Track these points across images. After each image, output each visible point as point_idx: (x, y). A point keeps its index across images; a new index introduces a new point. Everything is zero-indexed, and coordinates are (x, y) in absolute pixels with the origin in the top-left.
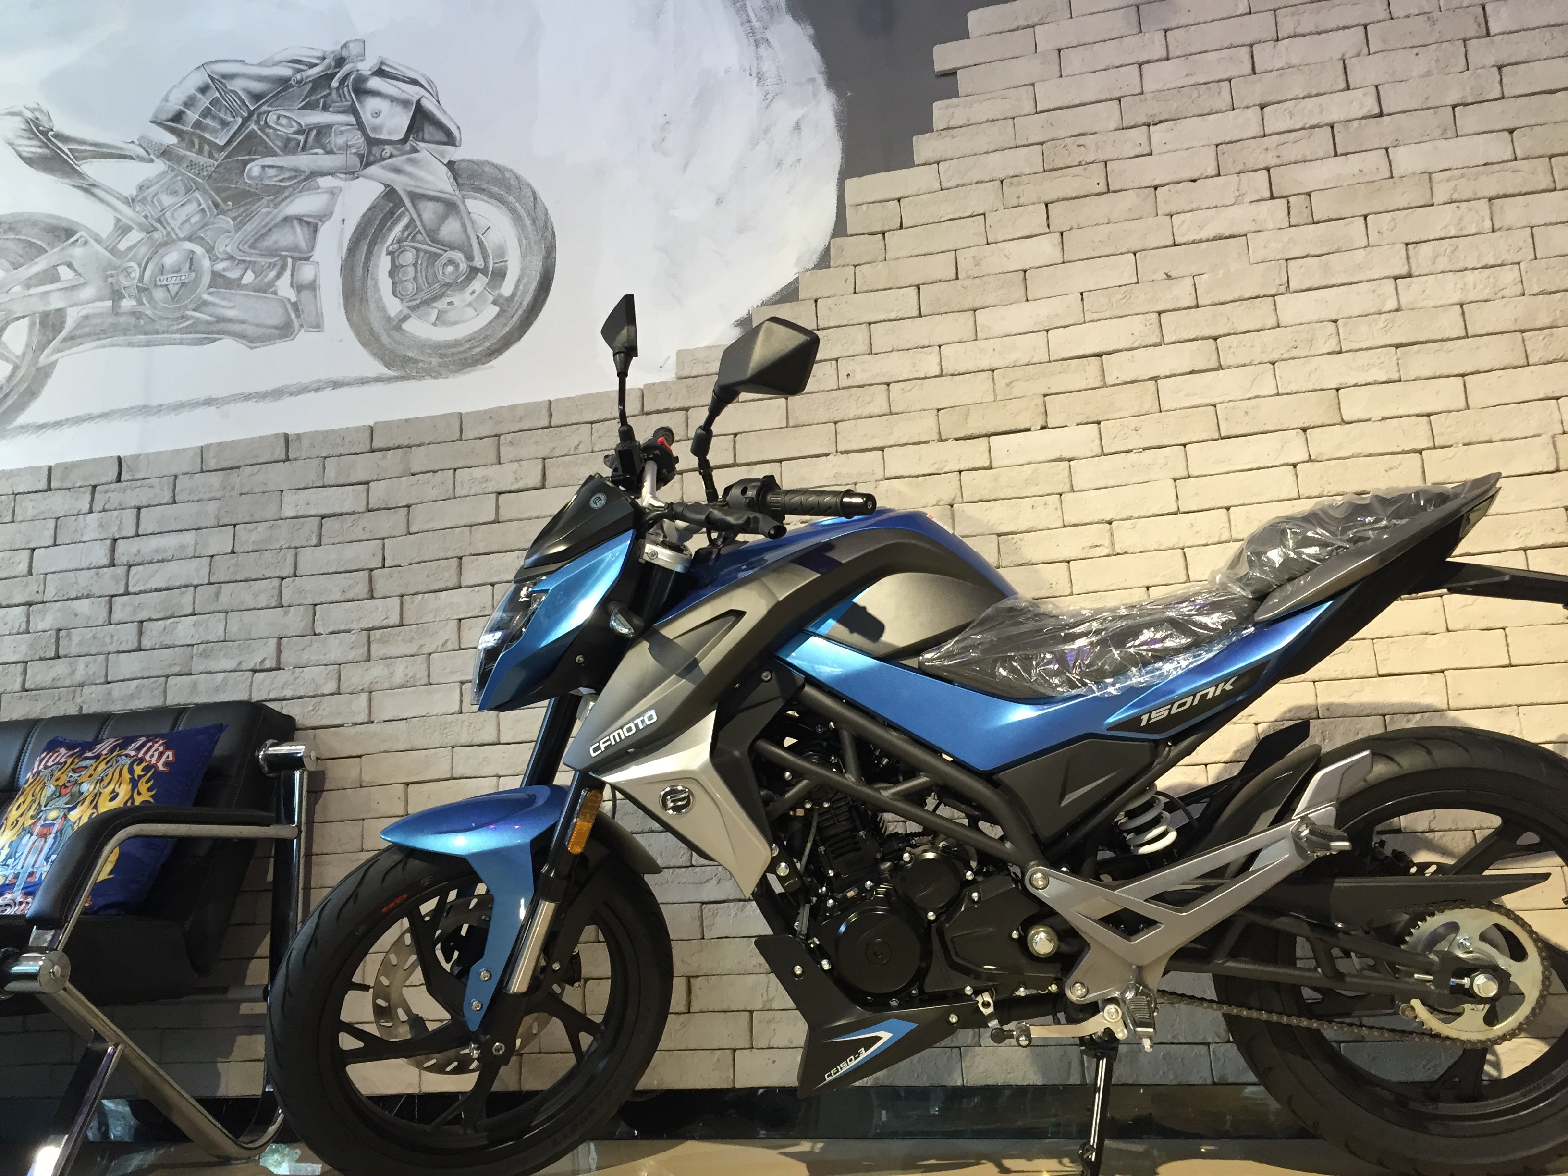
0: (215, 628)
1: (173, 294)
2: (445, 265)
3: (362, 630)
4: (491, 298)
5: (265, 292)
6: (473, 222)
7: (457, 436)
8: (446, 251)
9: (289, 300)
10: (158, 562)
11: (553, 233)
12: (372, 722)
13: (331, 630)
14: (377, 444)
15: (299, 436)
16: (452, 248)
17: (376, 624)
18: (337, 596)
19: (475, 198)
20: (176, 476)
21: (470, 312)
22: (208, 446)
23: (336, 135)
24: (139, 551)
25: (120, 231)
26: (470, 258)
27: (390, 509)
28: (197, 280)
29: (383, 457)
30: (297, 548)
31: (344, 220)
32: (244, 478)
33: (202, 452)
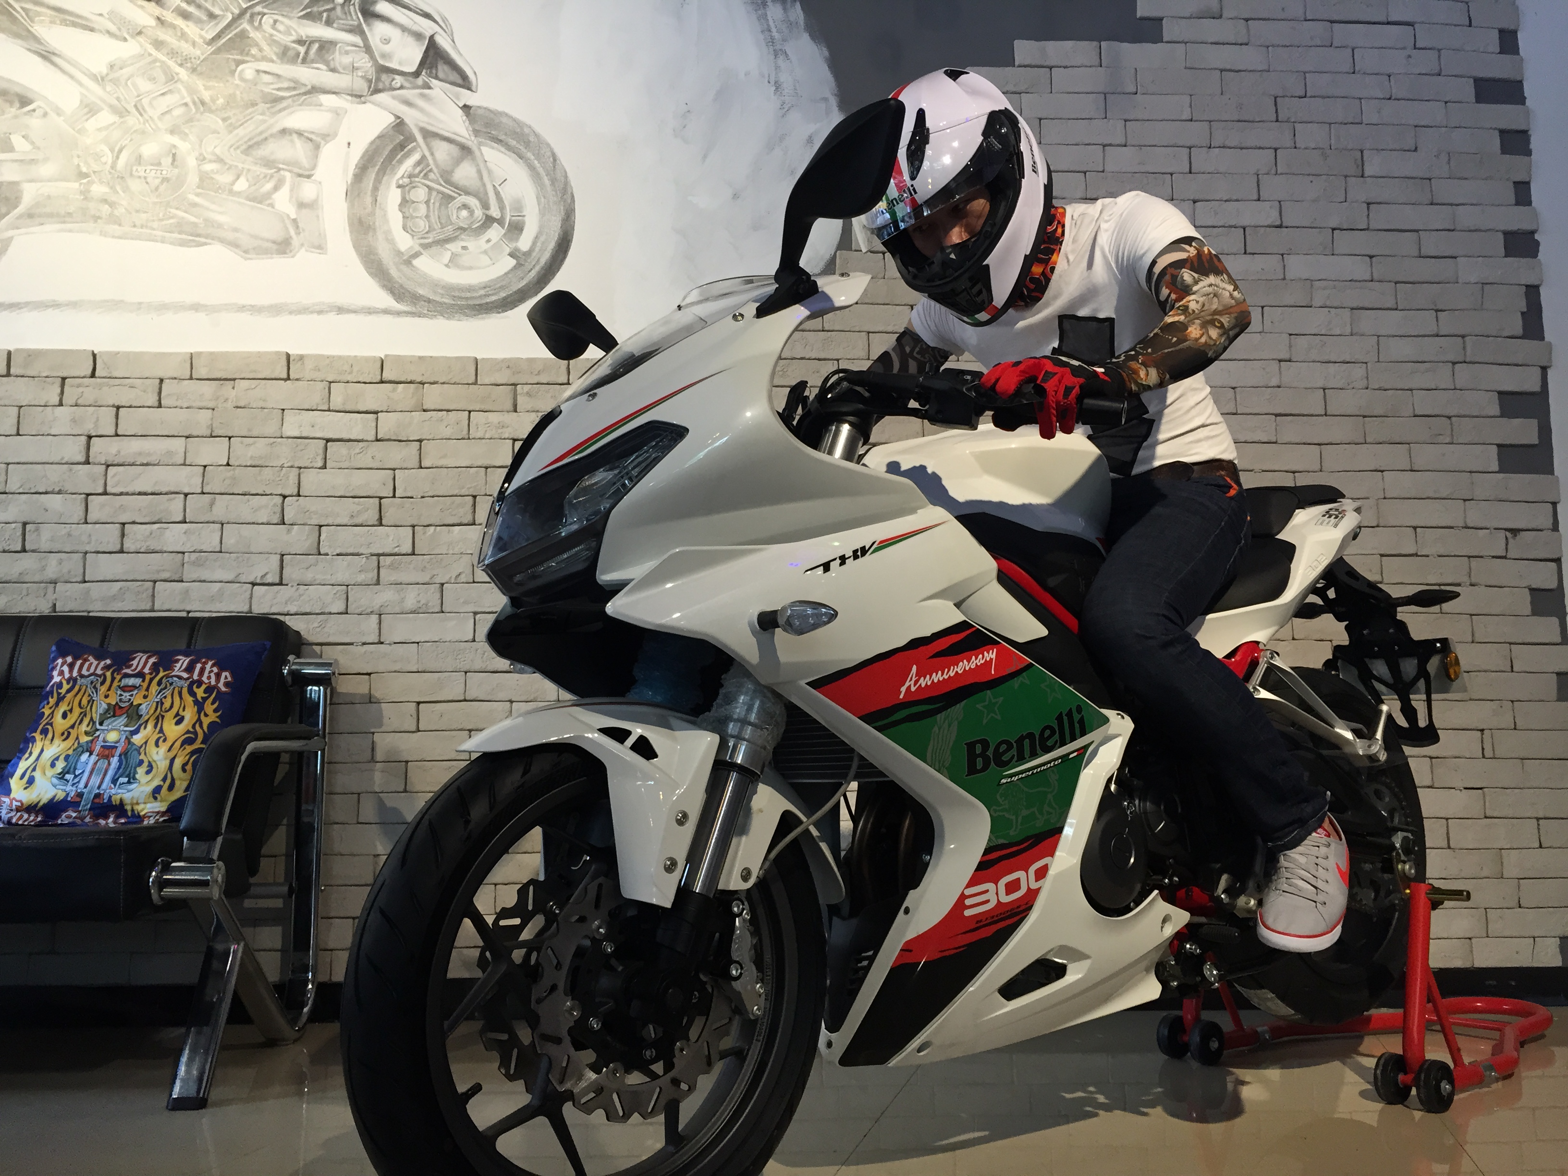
0: (209, 538)
1: (153, 187)
2: (459, 209)
3: (372, 555)
4: (508, 250)
5: (260, 202)
6: (490, 172)
7: (472, 379)
8: (460, 195)
9: (288, 215)
10: (142, 465)
11: (573, 196)
12: (382, 643)
13: (338, 551)
14: (387, 376)
15: (301, 358)
16: (467, 193)
17: (387, 550)
18: (345, 521)
19: (493, 148)
20: (161, 381)
21: (485, 260)
22: (200, 354)
23: (340, 53)
24: (119, 452)
25: (86, 110)
26: (486, 206)
27: (400, 441)
28: (182, 178)
29: (394, 390)
30: (300, 468)
31: (349, 144)
32: (240, 392)
33: (191, 359)
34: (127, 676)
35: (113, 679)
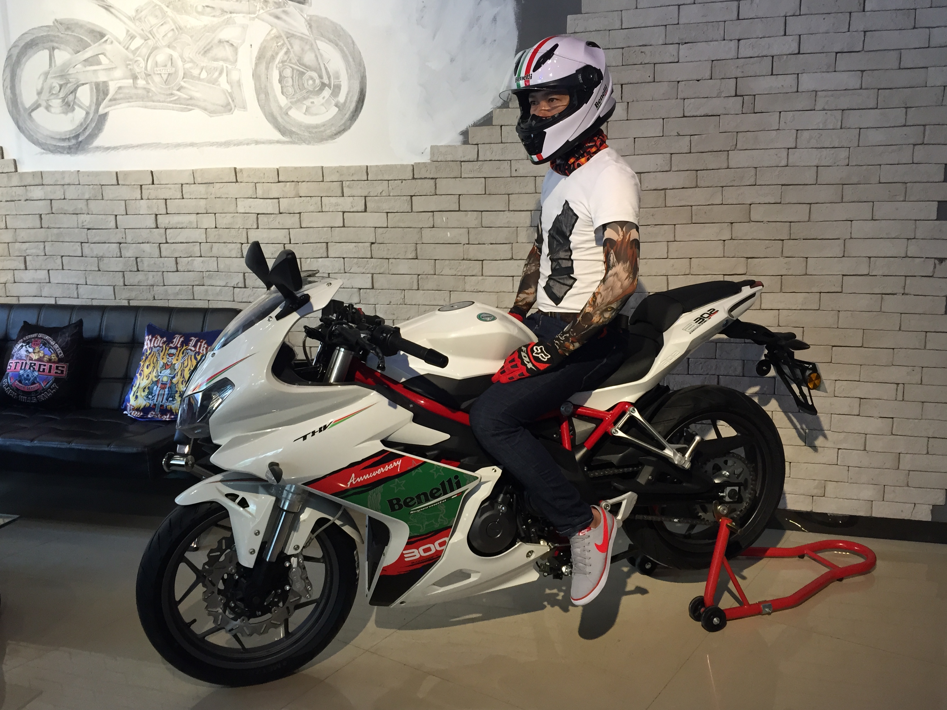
0: (212, 265)
1: (165, 79)
2: (308, 80)
4: (333, 103)
5: (213, 84)
6: (321, 55)
7: (321, 179)
8: (308, 71)
9: (227, 91)
10: (180, 228)
11: (364, 68)
14: (281, 178)
15: (241, 170)
16: (311, 70)
19: (322, 41)
20: (182, 185)
21: (323, 109)
22: (196, 170)
24: (169, 222)
25: (130, 37)
26: (321, 77)
27: (290, 213)
28: (176, 72)
29: (285, 186)
30: (247, 229)
31: (251, 45)
32: (216, 189)
33: (193, 173)
34: (171, 348)
35: (166, 349)
